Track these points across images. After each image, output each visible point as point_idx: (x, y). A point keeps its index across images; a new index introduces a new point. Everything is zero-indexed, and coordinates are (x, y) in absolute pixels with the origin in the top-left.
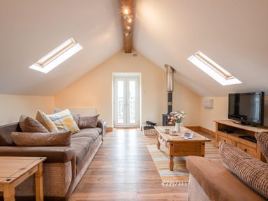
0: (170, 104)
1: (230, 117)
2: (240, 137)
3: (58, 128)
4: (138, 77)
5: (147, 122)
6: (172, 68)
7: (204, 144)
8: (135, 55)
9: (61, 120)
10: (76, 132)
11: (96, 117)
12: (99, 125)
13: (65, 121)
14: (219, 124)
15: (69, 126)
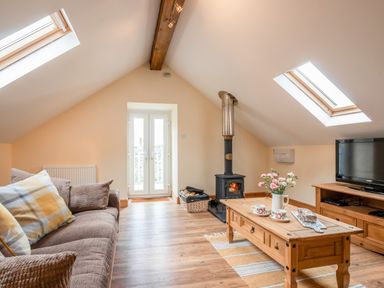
0: (228, 157)
1: (339, 177)
2: (371, 214)
3: (19, 220)
4: (169, 113)
5: (188, 188)
6: (232, 97)
7: (348, 238)
8: (167, 74)
9: (29, 199)
10: (66, 224)
11: (107, 186)
12: (113, 202)
13: (39, 200)
14: (322, 190)
15: (48, 212)
